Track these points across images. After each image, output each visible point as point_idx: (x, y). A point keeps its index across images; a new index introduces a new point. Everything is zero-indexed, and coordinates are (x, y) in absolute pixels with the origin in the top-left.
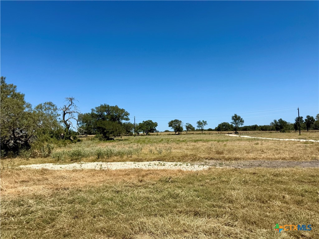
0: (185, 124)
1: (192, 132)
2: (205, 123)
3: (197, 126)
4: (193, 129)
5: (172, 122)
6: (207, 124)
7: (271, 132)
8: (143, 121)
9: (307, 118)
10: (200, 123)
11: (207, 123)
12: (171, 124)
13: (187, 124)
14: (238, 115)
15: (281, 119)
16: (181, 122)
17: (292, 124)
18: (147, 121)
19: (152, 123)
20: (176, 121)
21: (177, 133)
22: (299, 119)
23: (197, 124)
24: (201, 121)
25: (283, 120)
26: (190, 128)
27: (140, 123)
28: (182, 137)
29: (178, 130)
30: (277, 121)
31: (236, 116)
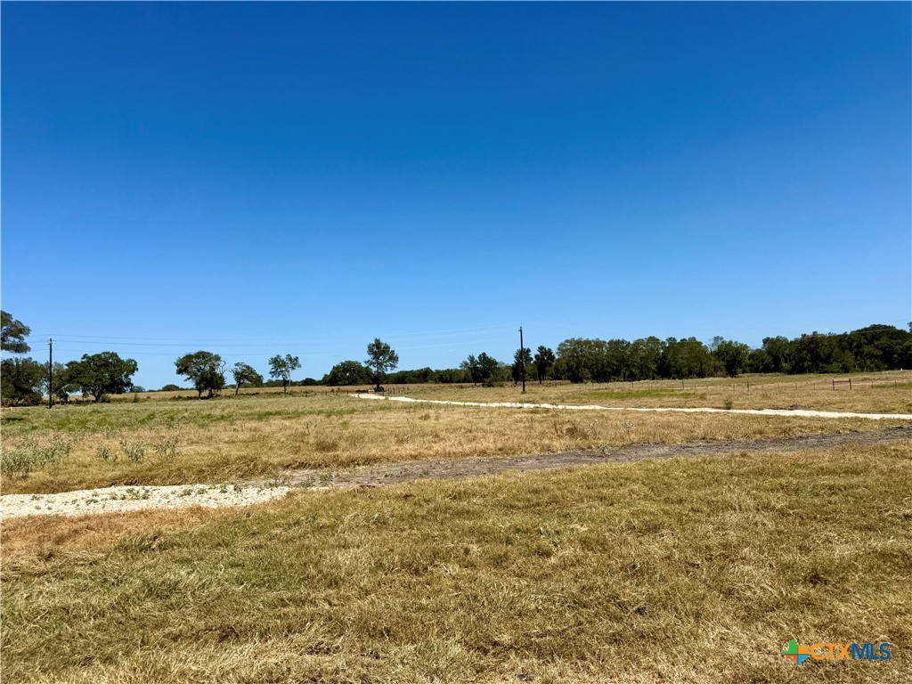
0: (233, 367)
1: (255, 390)
2: (294, 362)
3: (271, 373)
4: (257, 381)
5: (189, 358)
6: (300, 366)
7: (462, 387)
8: (85, 356)
9: (538, 353)
10: (277, 363)
11: (300, 361)
12: (184, 366)
13: (237, 365)
14: (383, 341)
15: (484, 354)
16: (218, 358)
17: (507, 367)
18: (98, 356)
19: (119, 360)
20: (203, 355)
21: (205, 393)
22: (523, 354)
23: (271, 366)
24: (283, 357)
25: (489, 355)
26: (247, 377)
27: (72, 363)
28: (218, 406)
29: (209, 382)
30: (476, 358)
31: (378, 344)
